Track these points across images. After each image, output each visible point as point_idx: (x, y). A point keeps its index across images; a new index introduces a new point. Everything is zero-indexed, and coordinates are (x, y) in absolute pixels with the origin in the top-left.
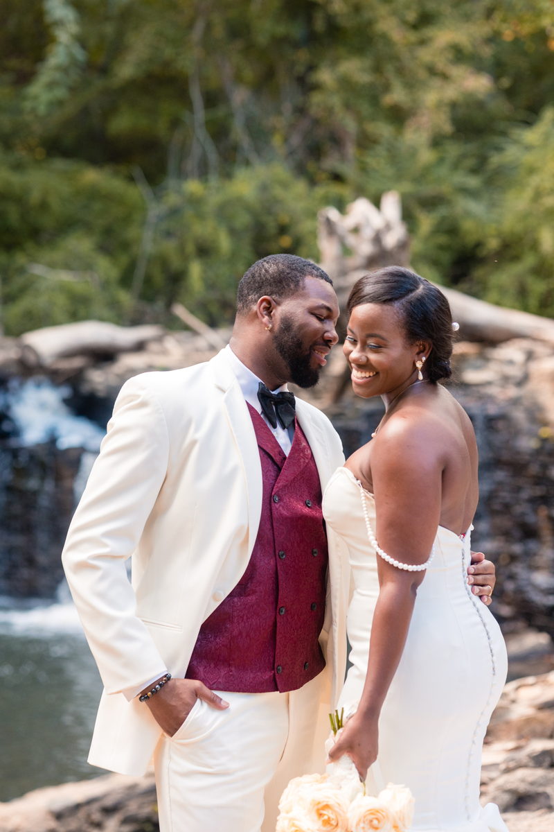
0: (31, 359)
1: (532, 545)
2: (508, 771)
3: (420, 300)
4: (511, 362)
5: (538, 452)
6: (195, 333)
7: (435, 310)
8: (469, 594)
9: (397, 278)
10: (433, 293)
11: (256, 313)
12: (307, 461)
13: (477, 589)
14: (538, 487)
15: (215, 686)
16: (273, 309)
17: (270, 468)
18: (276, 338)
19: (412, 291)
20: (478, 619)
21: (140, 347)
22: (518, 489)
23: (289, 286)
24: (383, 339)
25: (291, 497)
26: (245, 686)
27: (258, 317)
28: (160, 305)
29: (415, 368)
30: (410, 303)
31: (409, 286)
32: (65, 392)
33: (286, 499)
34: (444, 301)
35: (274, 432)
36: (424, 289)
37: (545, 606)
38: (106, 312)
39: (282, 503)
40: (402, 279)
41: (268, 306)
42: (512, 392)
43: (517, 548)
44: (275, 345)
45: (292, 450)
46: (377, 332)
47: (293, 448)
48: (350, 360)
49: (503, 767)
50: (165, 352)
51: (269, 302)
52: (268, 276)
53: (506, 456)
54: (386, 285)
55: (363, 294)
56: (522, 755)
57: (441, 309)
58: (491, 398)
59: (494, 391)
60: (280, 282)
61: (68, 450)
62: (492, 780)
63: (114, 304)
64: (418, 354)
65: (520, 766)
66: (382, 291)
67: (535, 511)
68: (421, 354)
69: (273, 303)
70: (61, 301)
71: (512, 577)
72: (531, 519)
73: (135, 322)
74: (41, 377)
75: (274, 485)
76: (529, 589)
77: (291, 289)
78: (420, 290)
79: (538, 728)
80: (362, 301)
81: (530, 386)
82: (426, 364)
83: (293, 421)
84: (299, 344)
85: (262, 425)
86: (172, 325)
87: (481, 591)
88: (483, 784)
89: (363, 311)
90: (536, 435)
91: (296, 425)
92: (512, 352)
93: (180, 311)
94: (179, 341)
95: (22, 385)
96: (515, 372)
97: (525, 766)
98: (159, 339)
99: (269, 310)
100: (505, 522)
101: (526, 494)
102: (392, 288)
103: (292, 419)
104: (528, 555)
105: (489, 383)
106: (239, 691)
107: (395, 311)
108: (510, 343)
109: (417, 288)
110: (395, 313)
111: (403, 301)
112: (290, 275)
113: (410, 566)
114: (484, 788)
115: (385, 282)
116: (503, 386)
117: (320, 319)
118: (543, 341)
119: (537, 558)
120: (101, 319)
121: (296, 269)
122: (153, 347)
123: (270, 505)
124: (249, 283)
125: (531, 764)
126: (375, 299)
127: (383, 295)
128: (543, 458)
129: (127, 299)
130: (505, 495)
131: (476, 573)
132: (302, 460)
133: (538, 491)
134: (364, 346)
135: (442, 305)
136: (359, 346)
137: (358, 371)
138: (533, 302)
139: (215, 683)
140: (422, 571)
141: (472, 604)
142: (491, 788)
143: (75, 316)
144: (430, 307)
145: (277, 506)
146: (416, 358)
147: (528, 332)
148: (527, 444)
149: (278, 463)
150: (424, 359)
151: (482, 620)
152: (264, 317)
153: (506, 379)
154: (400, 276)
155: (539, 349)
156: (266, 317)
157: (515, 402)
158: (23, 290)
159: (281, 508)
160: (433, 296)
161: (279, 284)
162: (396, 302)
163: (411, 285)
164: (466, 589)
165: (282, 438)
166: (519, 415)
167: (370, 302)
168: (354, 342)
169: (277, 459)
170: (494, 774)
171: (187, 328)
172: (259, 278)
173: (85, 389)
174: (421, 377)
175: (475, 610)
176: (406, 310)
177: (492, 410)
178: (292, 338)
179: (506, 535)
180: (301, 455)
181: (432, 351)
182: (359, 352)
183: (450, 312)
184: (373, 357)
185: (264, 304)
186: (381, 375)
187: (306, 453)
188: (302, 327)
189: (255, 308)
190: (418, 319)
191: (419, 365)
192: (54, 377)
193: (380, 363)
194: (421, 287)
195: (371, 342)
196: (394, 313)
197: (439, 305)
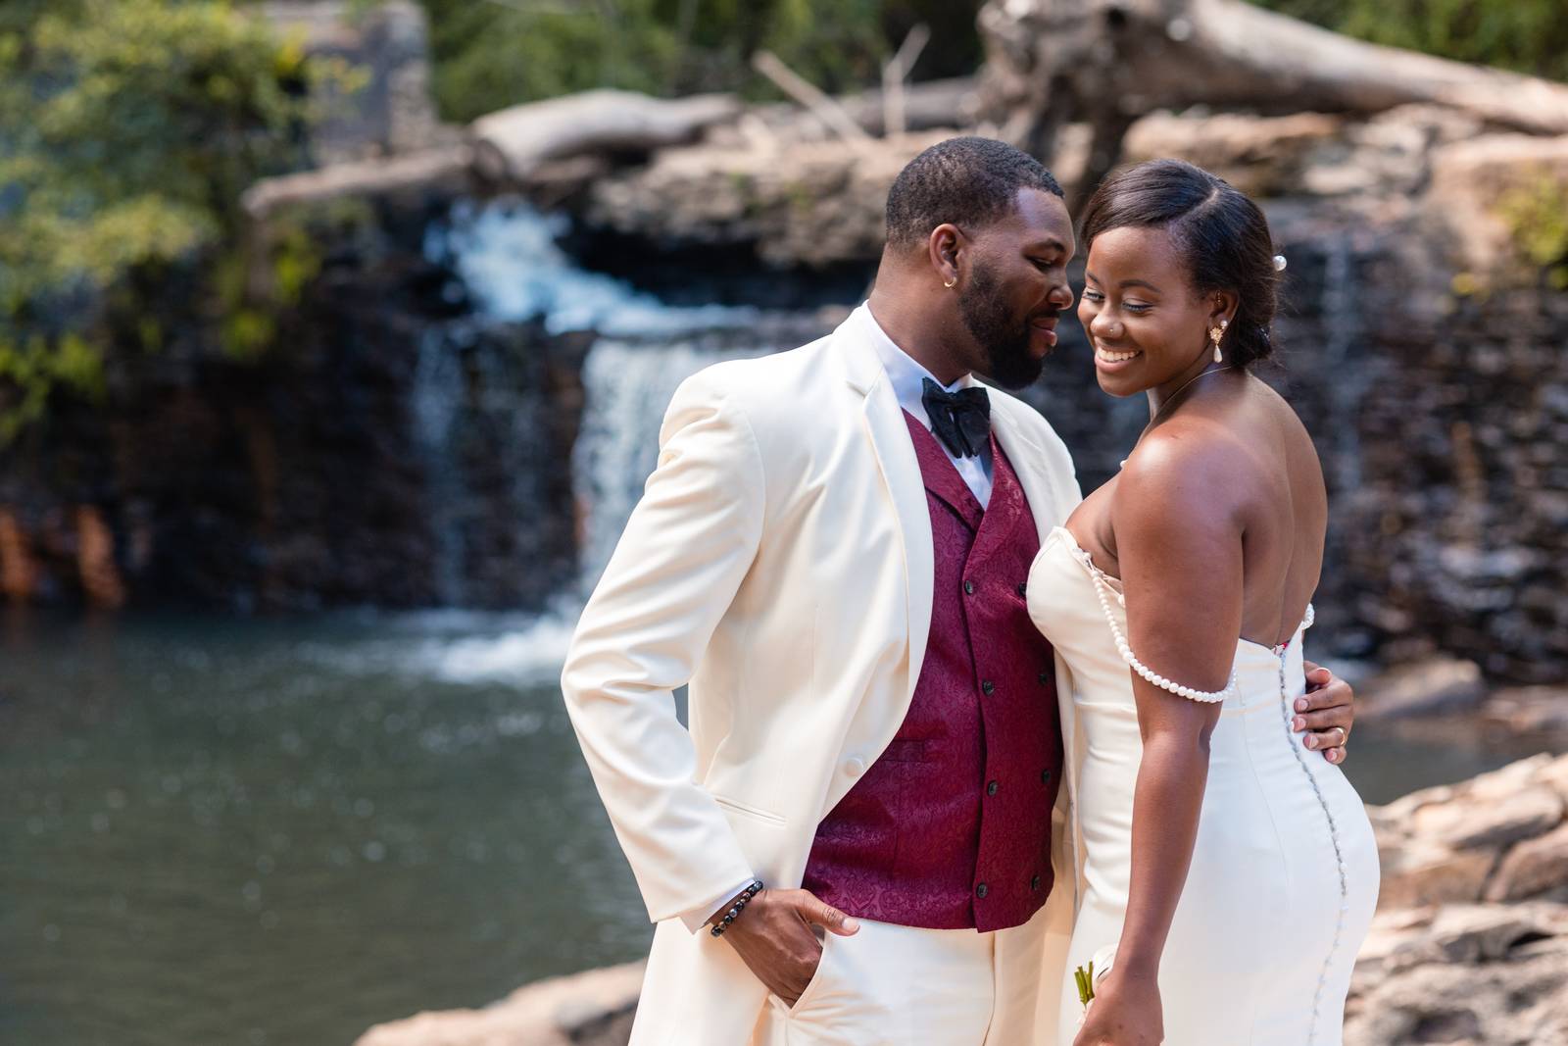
0: (493, 165)
1: (1443, 496)
2: (1400, 970)
3: (1215, 217)
4: (1397, 150)
5: (1451, 321)
6: (798, 106)
7: (1243, 233)
8: (1295, 750)
9: (1170, 180)
10: (1237, 204)
11: (927, 252)
12: (1019, 512)
13: (1314, 738)
14: (1452, 388)
15: (865, 912)
16: (959, 247)
17: (955, 531)
18: (964, 301)
19: (1198, 201)
20: (1313, 795)
21: (695, 137)
22: (1413, 392)
23: (988, 205)
24: (1151, 288)
25: (994, 580)
26: (919, 916)
27: (930, 261)
28: (730, 53)
29: (1209, 343)
30: (1197, 222)
31: (1193, 193)
32: (558, 224)
33: (986, 586)
34: (1257, 217)
35: (956, 463)
36: (1220, 196)
37: (1468, 611)
38: (629, 72)
39: (980, 595)
40: (1180, 180)
41: (950, 242)
42: (1401, 207)
43: (1414, 503)
44: (962, 314)
45: (993, 495)
46: (1139, 276)
47: (995, 491)
48: (1092, 329)
49: (1391, 964)
50: (742, 146)
51: (951, 235)
52: (950, 186)
53: (1390, 329)
54: (1150, 192)
55: (1110, 210)
56: (1426, 941)
57: (1253, 232)
58: (1359, 221)
59: (1366, 205)
60: (974, 197)
61: (567, 336)
62: (1371, 988)
63: (643, 56)
64: (1214, 315)
65: (1422, 961)
66: (1143, 203)
67: (1447, 431)
68: (1220, 316)
69: (959, 236)
70: (545, 52)
71: (1406, 557)
72: (1440, 447)
73: (686, 88)
74: (513, 198)
75: (964, 563)
76: (1438, 579)
77: (992, 212)
78: (1214, 198)
79: (1455, 884)
80: (1110, 224)
81: (1437, 196)
82: (1228, 334)
83: (988, 439)
84: (1008, 315)
85: (935, 452)
86: (755, 92)
87: (1321, 742)
88: (1352, 996)
89: (1112, 241)
90: (1446, 289)
91: (994, 448)
92: (1400, 131)
93: (769, 65)
94: (768, 123)
95: (477, 213)
96: (1405, 168)
97: (1431, 961)
98: (732, 121)
99: (951, 248)
100: (1390, 454)
101: (1430, 400)
102: (1163, 197)
103: (985, 437)
104: (1435, 514)
105: (1355, 192)
106: (907, 924)
107: (1170, 239)
108: (1393, 112)
109: (1208, 196)
110: (1170, 242)
111: (1184, 219)
112: (990, 186)
113: (1199, 693)
114: (1355, 1005)
115: (1150, 186)
116: (1383, 196)
117: (1043, 266)
118: (1458, 109)
119: (1451, 521)
120: (622, 86)
121: (1001, 174)
122: (722, 135)
123: (961, 599)
124: (914, 193)
125: (1442, 958)
126: (1132, 219)
127: (1147, 210)
128: (1459, 332)
129: (667, 44)
130: (1390, 403)
131: (1312, 707)
132: (1011, 511)
133: (1453, 395)
134: (1118, 304)
135: (1255, 224)
136: (1107, 305)
137: (1107, 351)
138: (1438, 29)
139: (865, 907)
140: (1217, 702)
141: (1300, 769)
142: (1369, 1004)
143: (573, 82)
144: (1233, 228)
145: (972, 599)
146: (1211, 325)
147: (1430, 90)
148: (1431, 306)
149: (969, 521)
150: (1224, 324)
151: (1319, 798)
152: (943, 264)
153: (1388, 184)
154: (1176, 175)
155: (1452, 125)
156: (948, 265)
157: (1406, 227)
158: (473, 34)
159: (979, 604)
160: (1238, 208)
161: (970, 202)
162: (1171, 222)
163: (1196, 189)
164: (1291, 742)
165: (971, 472)
166: (1414, 253)
167: (1123, 225)
168: (1099, 300)
169: (967, 513)
170: (1373, 977)
171: (782, 97)
172: (932, 188)
173: (596, 217)
174: (1219, 358)
175: (1306, 779)
176: (1190, 235)
177: (1363, 243)
178: (995, 305)
179: (1394, 478)
180: (1009, 502)
181: (1238, 309)
182: (1109, 315)
183: (1268, 236)
184: (1134, 324)
185: (943, 238)
186: (1148, 357)
187: (1016, 497)
188: (1010, 285)
189: (924, 244)
190: (1213, 251)
191: (1216, 335)
192: (537, 195)
193: (1148, 337)
194: (1216, 192)
195: (1131, 298)
196: (1168, 243)
197: (1249, 223)
